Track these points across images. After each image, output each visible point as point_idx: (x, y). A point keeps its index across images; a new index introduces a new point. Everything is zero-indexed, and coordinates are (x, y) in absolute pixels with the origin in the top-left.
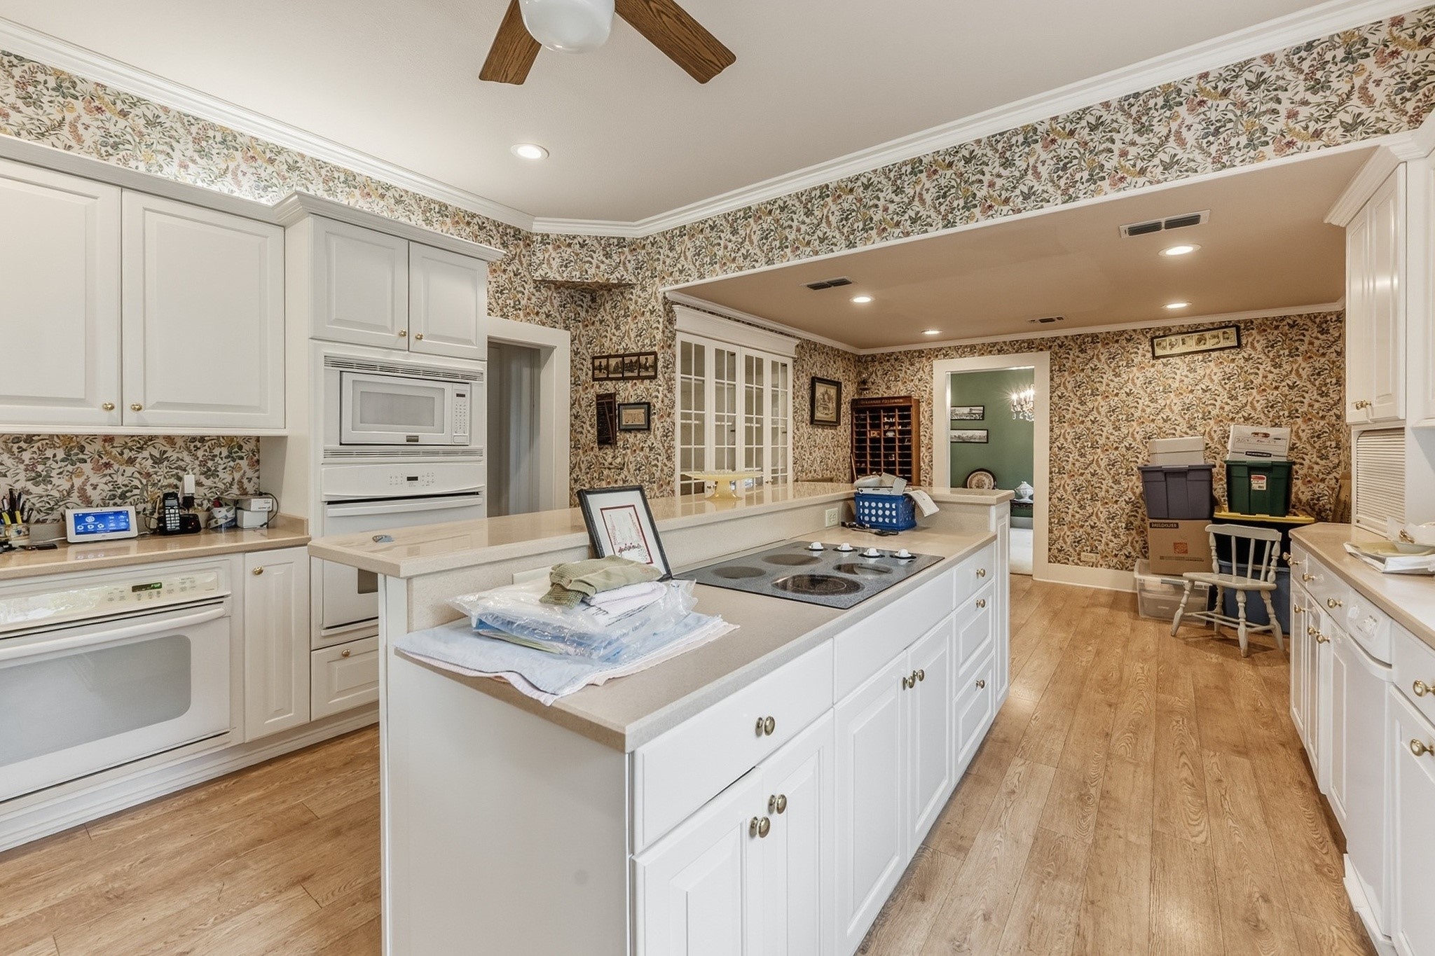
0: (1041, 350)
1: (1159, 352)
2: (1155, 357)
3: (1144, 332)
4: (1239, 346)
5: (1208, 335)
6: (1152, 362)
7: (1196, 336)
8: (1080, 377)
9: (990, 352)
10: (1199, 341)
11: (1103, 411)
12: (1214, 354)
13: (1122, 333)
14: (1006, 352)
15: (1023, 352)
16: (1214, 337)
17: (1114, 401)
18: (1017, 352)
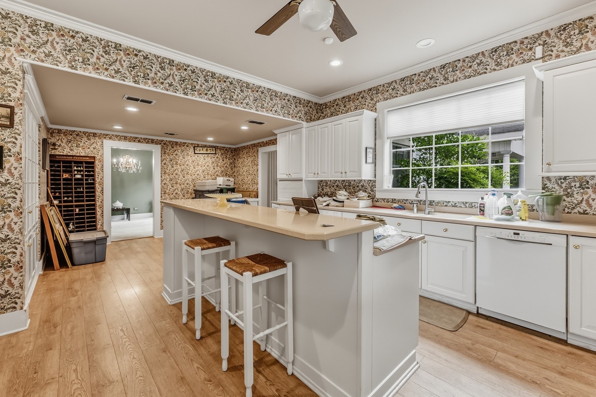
0: (157, 144)
1: (196, 152)
2: (195, 153)
3: (192, 144)
4: (215, 154)
5: (208, 149)
6: (194, 155)
7: (206, 148)
8: (172, 157)
9: (134, 141)
10: (207, 150)
11: (180, 170)
12: (210, 155)
13: (185, 143)
14: (142, 142)
15: (149, 144)
16: (210, 150)
17: (183, 167)
18: (147, 143)
